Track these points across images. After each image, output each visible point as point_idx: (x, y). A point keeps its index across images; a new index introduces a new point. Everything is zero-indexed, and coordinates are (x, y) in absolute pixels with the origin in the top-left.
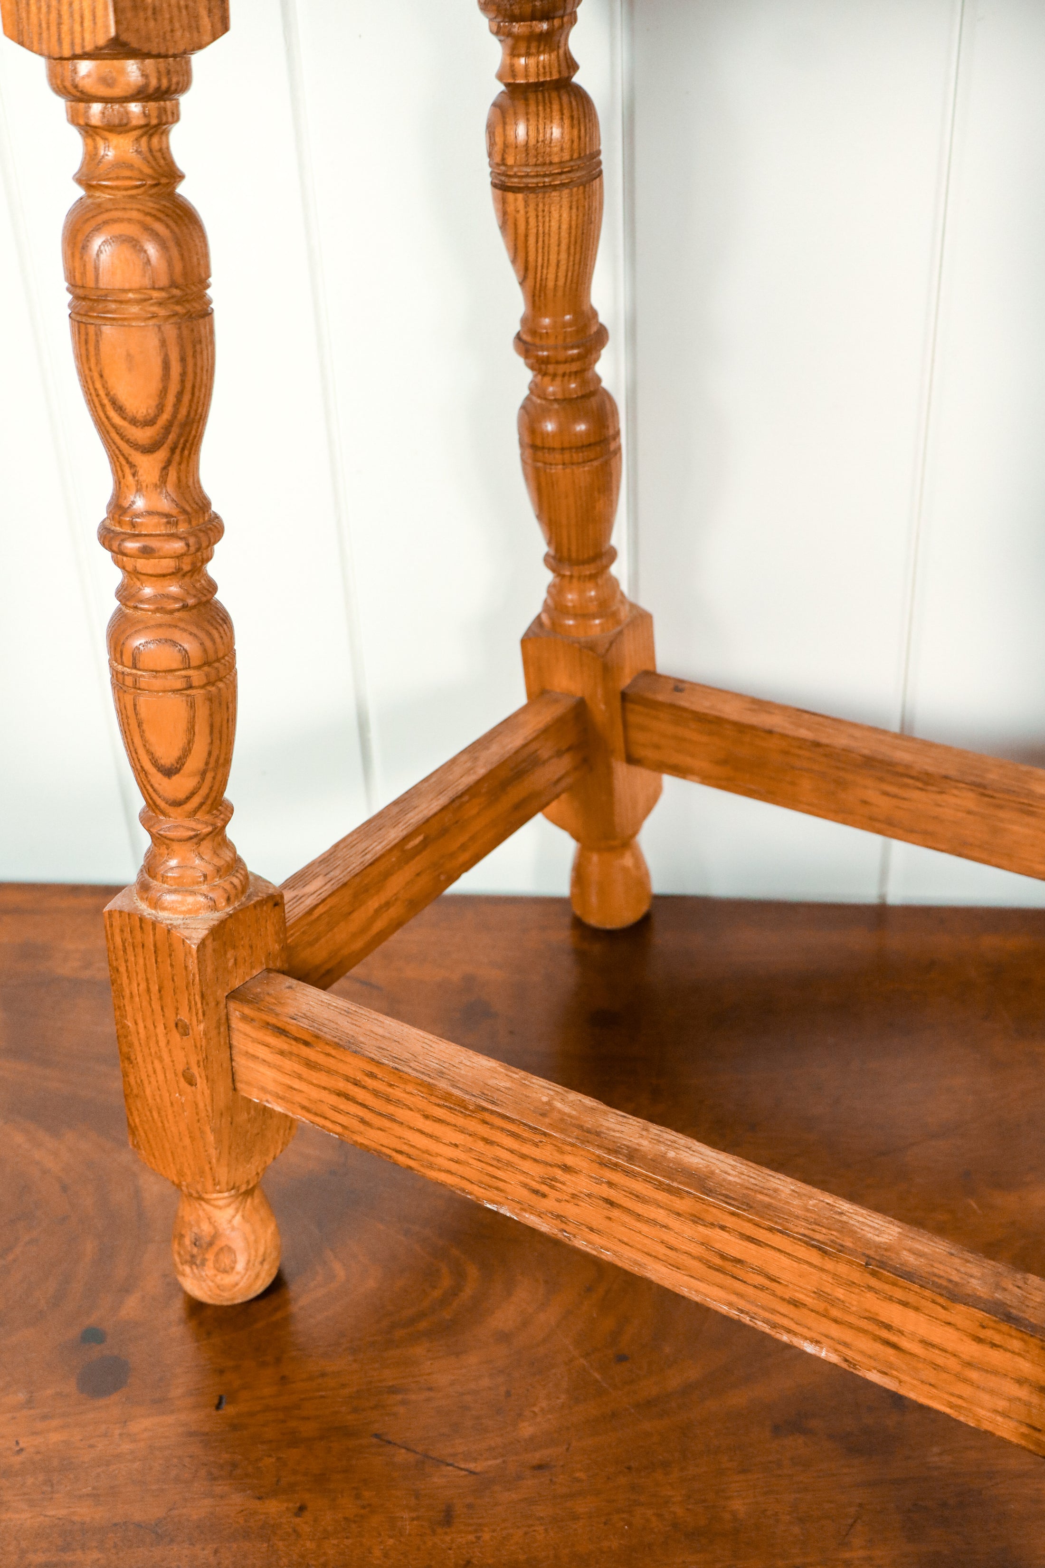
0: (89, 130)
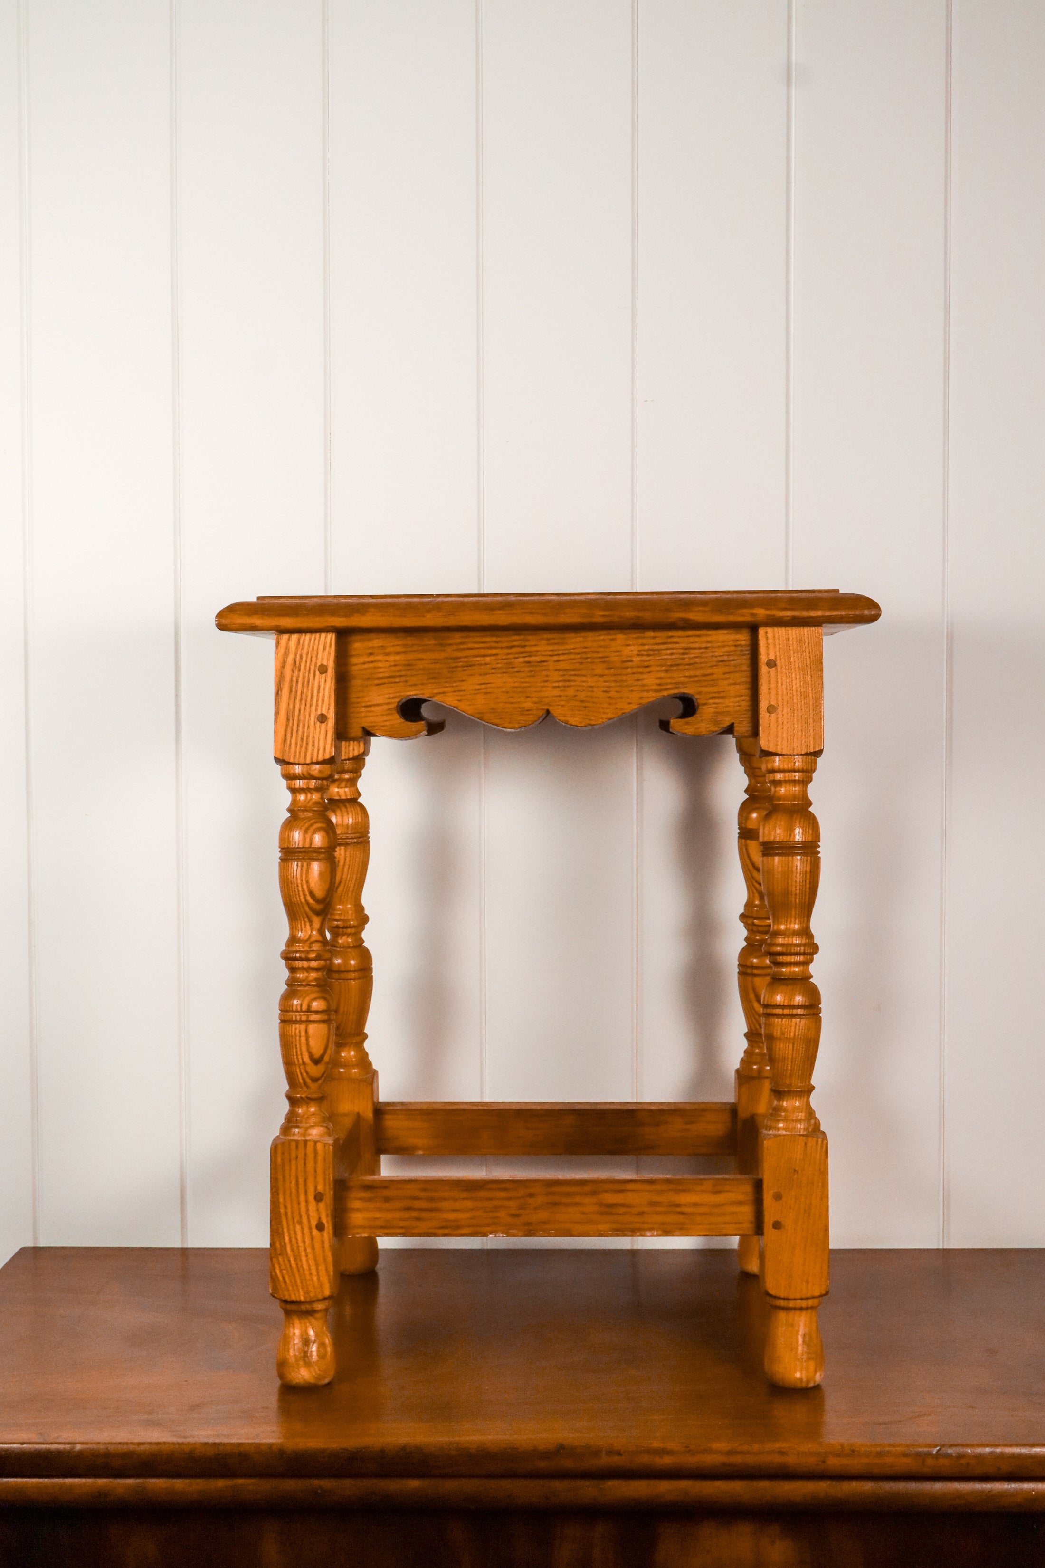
0: (294, 791)
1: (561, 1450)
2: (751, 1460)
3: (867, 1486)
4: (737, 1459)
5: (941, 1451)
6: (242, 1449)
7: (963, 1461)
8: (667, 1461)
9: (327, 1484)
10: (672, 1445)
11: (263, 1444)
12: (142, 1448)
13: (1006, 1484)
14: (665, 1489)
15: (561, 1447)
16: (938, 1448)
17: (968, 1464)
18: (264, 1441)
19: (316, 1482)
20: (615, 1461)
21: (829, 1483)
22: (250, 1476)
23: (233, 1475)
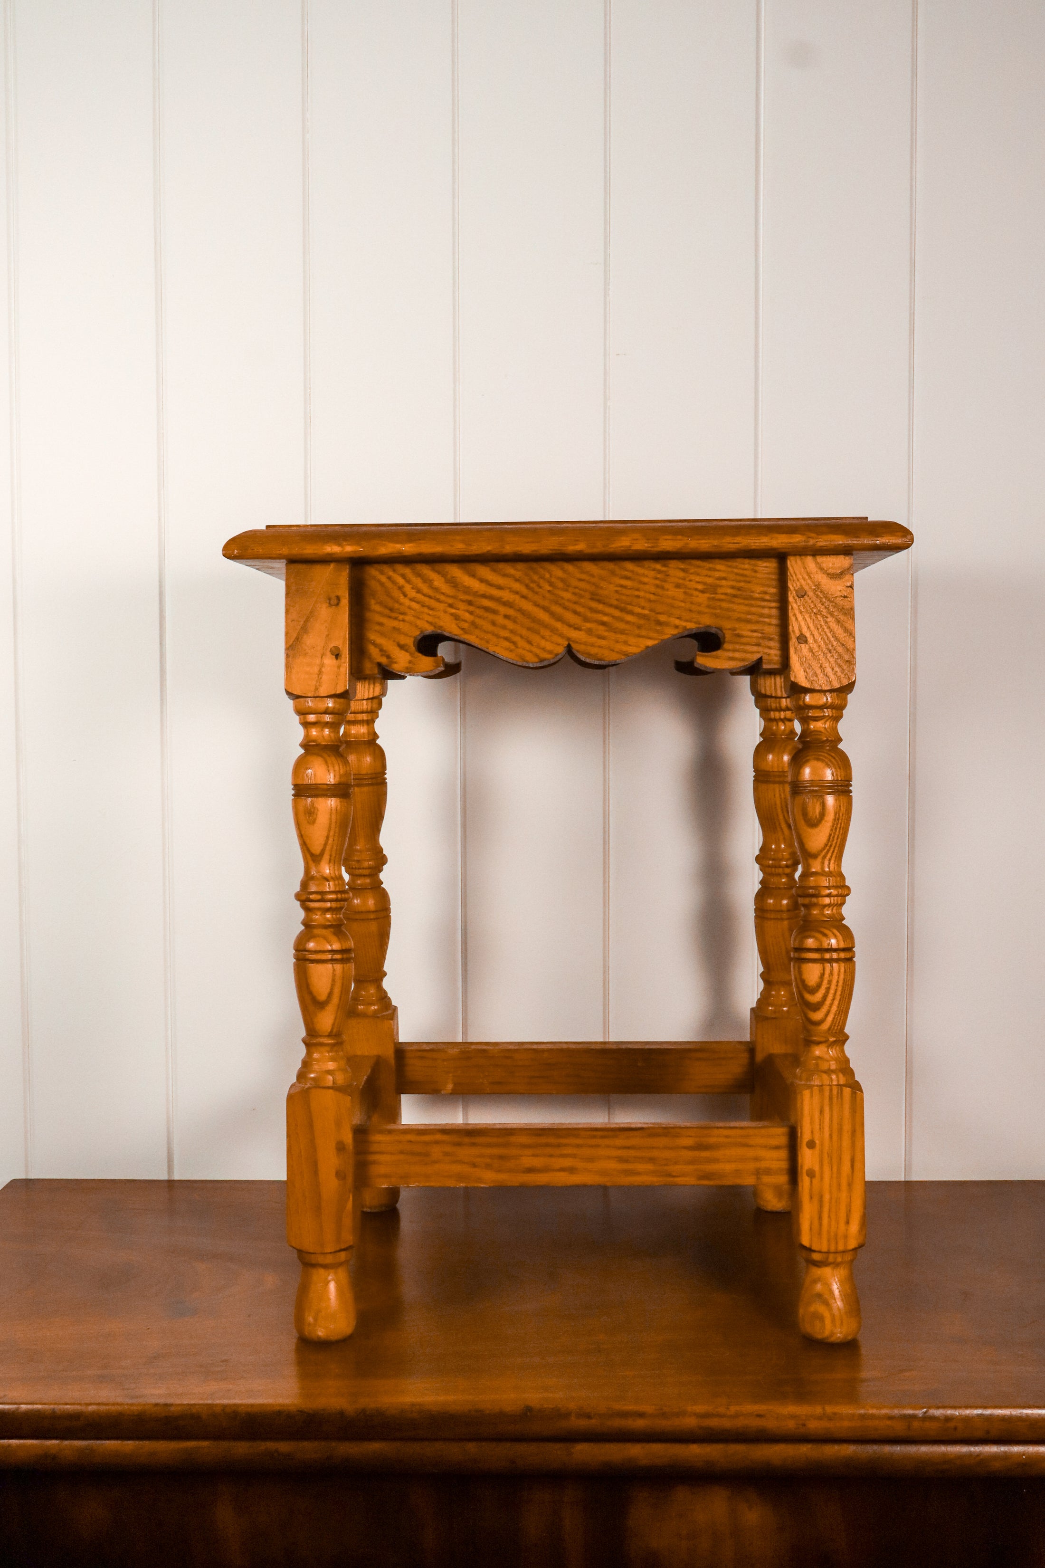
1: (528, 1413)
2: (726, 1424)
3: (849, 1450)
4: (714, 1423)
5: (927, 1414)
6: (194, 1411)
7: (951, 1425)
8: (640, 1424)
9: (284, 1447)
10: (648, 1408)
11: (217, 1405)
12: (91, 1408)
13: (996, 1447)
14: (636, 1452)
15: (528, 1409)
16: (925, 1410)
17: (955, 1429)
18: (218, 1402)
19: (271, 1445)
20: (583, 1424)
21: (810, 1446)
22: (205, 1438)
23: (188, 1437)
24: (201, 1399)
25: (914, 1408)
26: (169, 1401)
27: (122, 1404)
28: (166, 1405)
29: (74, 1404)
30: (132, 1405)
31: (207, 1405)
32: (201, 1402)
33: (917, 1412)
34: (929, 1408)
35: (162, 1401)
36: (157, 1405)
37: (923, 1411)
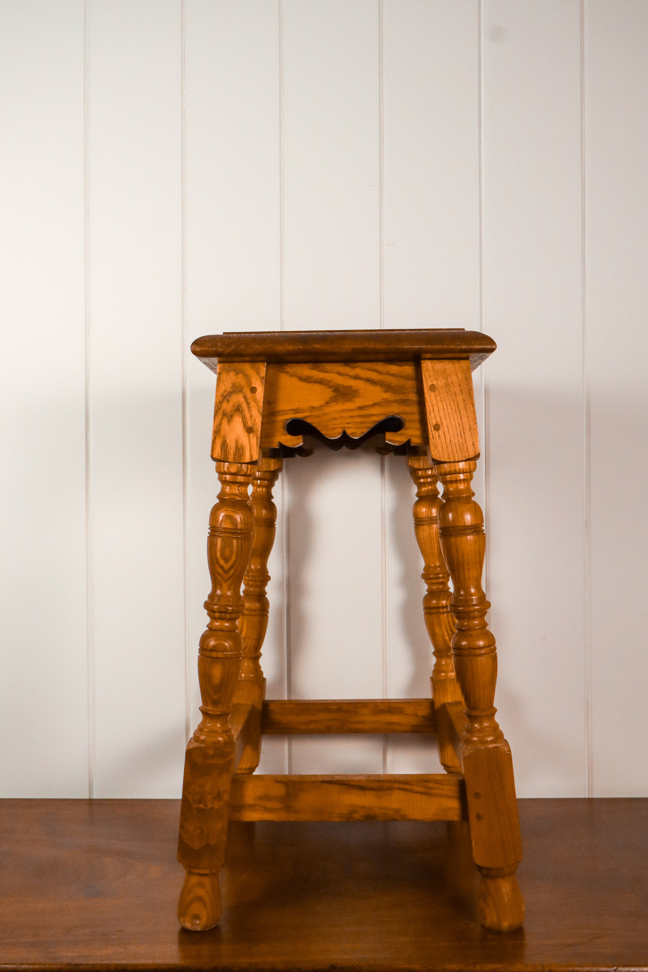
24: (101, 960)
25: (608, 966)
26: (78, 962)
27: (45, 964)
28: (76, 964)
29: (11, 964)
30: (53, 964)
31: (106, 964)
32: (101, 962)
33: (609, 969)
34: (618, 966)
35: (74, 962)
36: (69, 964)
37: (614, 968)
